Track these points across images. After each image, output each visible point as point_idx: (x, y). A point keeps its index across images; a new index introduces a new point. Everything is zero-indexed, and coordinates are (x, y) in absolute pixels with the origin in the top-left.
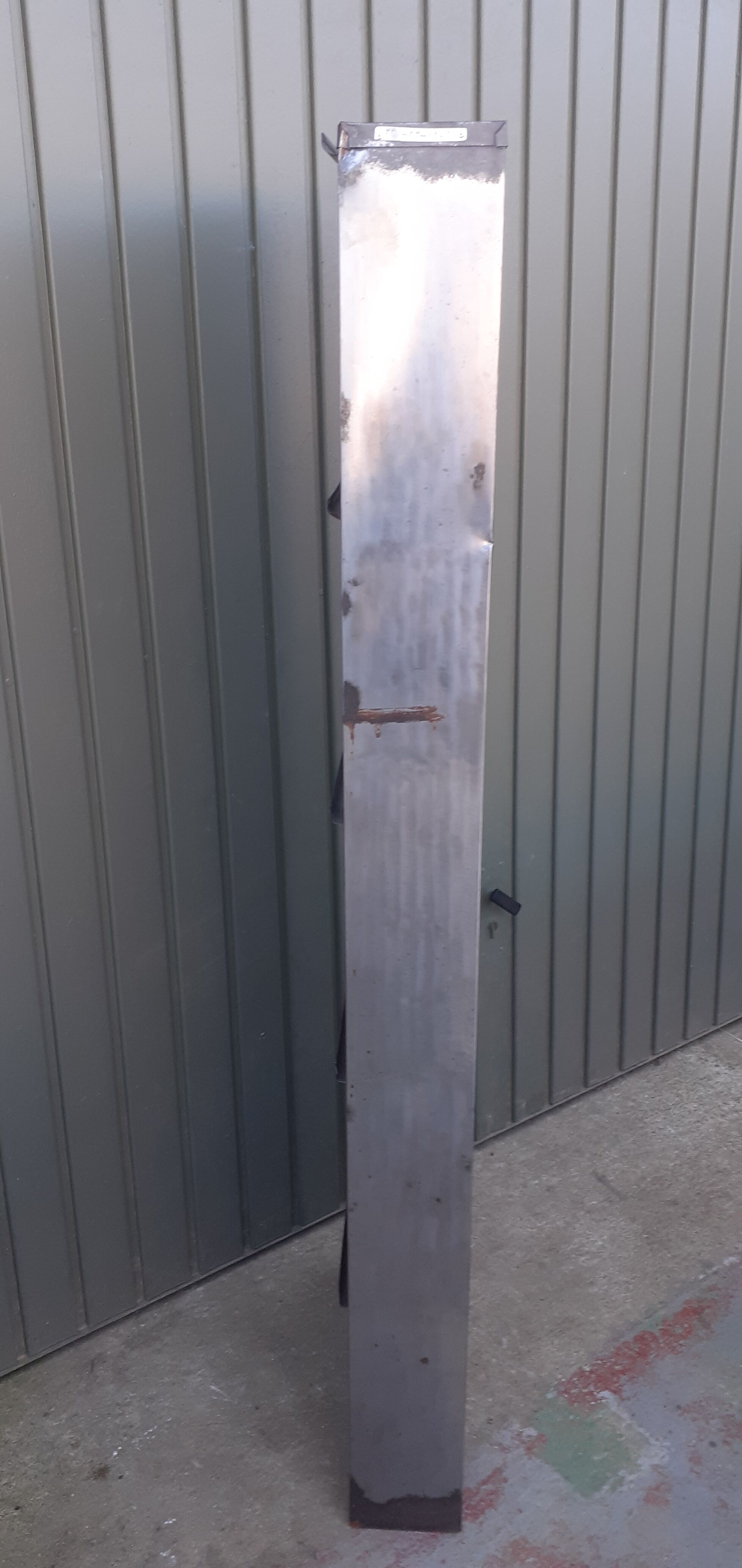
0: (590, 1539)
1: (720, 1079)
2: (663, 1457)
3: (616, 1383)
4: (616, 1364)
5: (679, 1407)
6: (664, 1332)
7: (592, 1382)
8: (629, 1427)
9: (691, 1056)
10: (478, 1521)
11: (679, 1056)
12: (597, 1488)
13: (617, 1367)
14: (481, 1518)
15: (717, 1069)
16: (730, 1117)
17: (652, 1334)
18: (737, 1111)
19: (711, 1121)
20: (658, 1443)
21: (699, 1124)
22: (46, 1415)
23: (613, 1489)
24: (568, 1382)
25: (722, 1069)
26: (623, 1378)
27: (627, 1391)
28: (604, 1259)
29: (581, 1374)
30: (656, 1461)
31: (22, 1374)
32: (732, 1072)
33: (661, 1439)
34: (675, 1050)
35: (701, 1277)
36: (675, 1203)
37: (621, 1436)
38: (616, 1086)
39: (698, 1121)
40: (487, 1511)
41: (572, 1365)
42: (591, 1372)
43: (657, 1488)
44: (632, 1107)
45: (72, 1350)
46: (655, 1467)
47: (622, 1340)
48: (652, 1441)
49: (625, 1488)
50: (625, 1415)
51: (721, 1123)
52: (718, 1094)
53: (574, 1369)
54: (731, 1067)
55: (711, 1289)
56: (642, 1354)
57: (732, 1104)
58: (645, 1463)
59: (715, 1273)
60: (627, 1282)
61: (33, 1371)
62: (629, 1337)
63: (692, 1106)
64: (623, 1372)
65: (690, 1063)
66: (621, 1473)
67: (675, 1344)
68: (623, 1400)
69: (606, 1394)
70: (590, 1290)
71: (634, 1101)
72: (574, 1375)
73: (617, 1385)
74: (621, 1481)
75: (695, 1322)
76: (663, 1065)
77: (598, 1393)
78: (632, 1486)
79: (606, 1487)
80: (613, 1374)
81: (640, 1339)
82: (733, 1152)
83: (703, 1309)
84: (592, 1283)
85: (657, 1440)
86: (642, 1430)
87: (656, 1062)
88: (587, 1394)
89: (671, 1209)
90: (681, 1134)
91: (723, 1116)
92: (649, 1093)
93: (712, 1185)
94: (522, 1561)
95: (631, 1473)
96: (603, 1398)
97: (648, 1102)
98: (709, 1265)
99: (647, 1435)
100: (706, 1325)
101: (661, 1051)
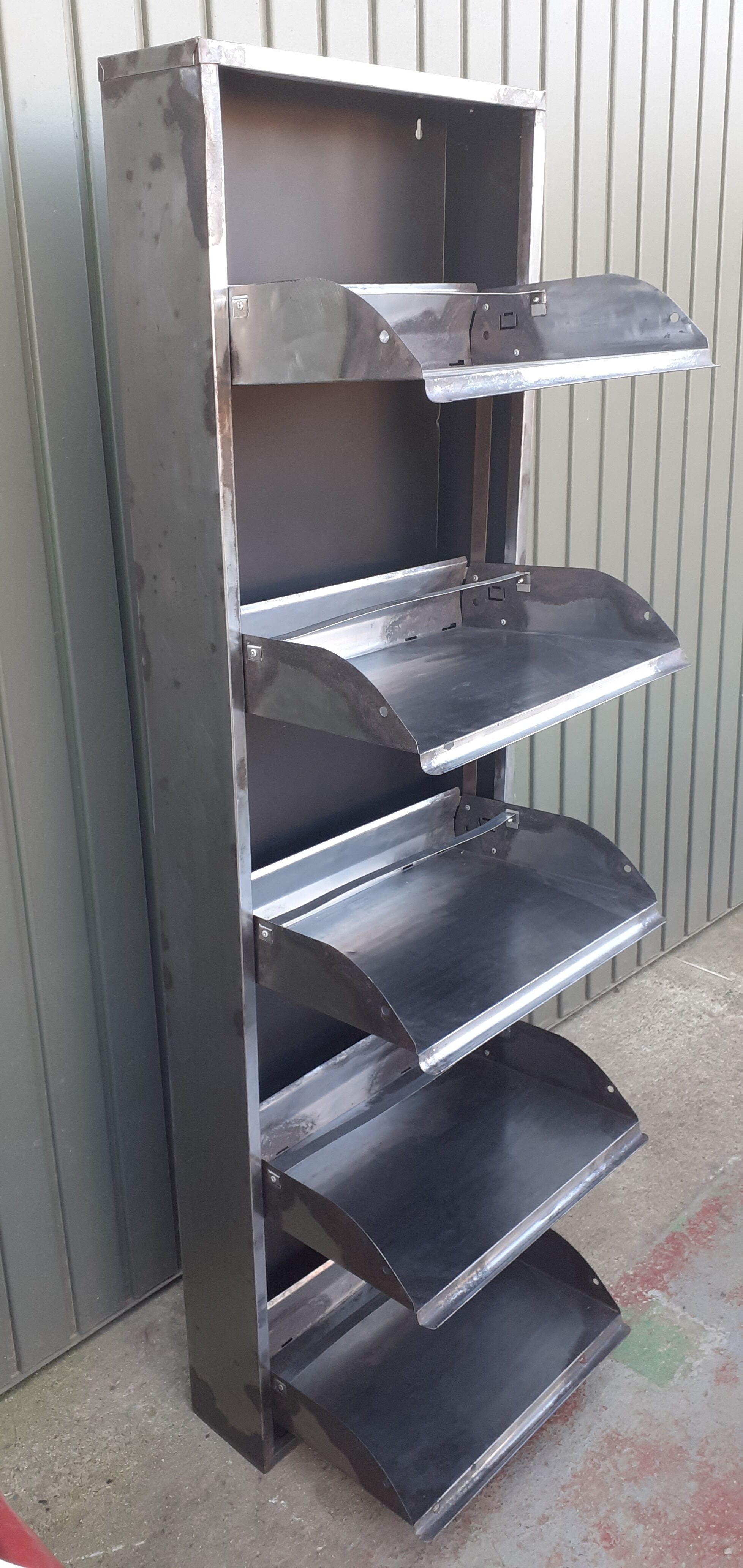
0: (676, 1423)
1: (678, 999)
2: (721, 1340)
3: (661, 1281)
4: (655, 1264)
5: (723, 1295)
6: (691, 1231)
7: (639, 1283)
8: (683, 1318)
9: (647, 981)
10: (568, 1423)
11: (634, 982)
12: (671, 1377)
13: (658, 1268)
14: (570, 1420)
15: (672, 991)
16: (696, 1032)
17: (681, 1234)
18: (702, 1027)
19: (680, 1038)
20: (713, 1329)
21: (671, 1042)
22: (112, 1388)
23: (685, 1375)
24: (617, 1287)
25: (678, 990)
26: (666, 1276)
27: (673, 1286)
28: (618, 1173)
29: (626, 1278)
30: (716, 1345)
31: (75, 1354)
32: (687, 992)
33: (715, 1325)
34: (630, 978)
35: (711, 1178)
36: (669, 1115)
37: (679, 1327)
38: (585, 1015)
39: (669, 1039)
40: (574, 1412)
41: (616, 1271)
42: (635, 1275)
43: (724, 1369)
44: (605, 1032)
45: (120, 1324)
46: (718, 1351)
47: (656, 1243)
48: (708, 1328)
49: (695, 1373)
50: (677, 1309)
51: (690, 1039)
52: (680, 1013)
53: (617, 1276)
54: (685, 988)
55: (724, 1187)
56: (678, 1252)
57: (695, 1020)
58: (707, 1348)
59: (723, 1172)
60: (645, 1191)
61: (85, 1349)
62: (661, 1239)
63: (660, 1026)
64: (664, 1271)
65: (647, 988)
66: (687, 1360)
67: (705, 1240)
68: (671, 1295)
69: (654, 1292)
70: (613, 1202)
71: (605, 1026)
72: (621, 1279)
73: (661, 1283)
74: (689, 1367)
75: (718, 1218)
76: (622, 992)
77: (647, 1292)
78: (701, 1370)
79: (678, 1375)
80: (656, 1274)
81: (671, 1239)
82: (708, 1063)
83: (721, 1207)
84: (613, 1196)
85: (712, 1326)
86: (695, 1320)
87: (616, 990)
88: (635, 1295)
89: (667, 1121)
90: (656, 1052)
91: (690, 1032)
92: (617, 1018)
93: (697, 1095)
94: (619, 1452)
95: (697, 1358)
96: (652, 1296)
97: (617, 1027)
98: (715, 1167)
99: (702, 1323)
100: (727, 1219)
101: (620, 978)
